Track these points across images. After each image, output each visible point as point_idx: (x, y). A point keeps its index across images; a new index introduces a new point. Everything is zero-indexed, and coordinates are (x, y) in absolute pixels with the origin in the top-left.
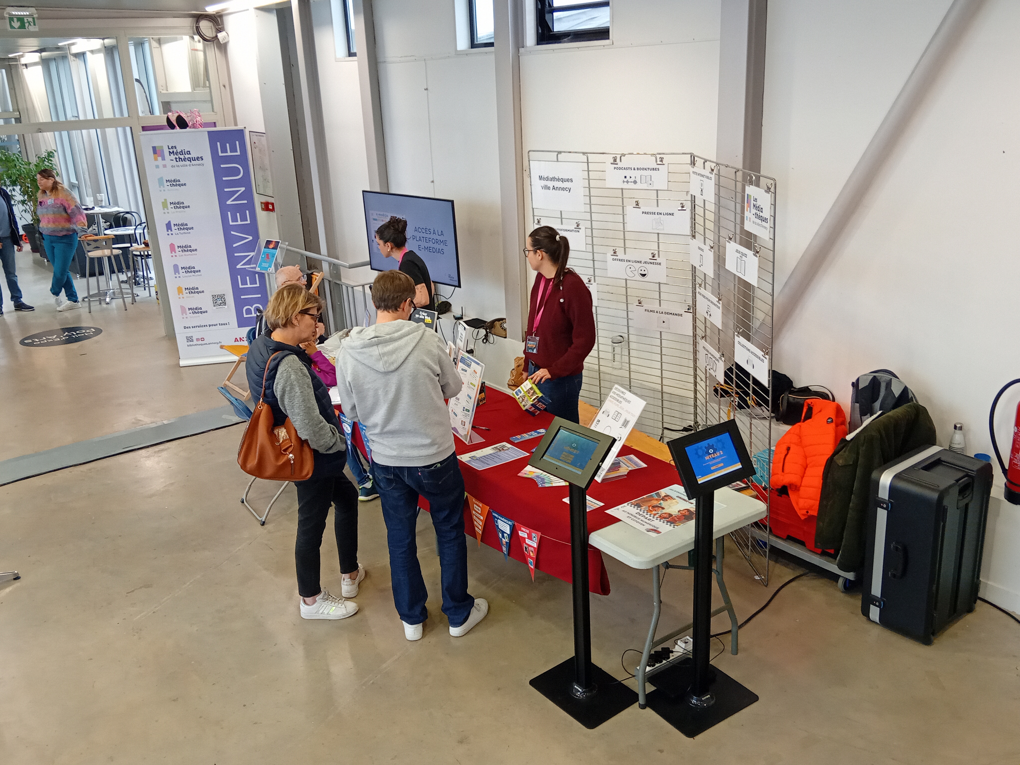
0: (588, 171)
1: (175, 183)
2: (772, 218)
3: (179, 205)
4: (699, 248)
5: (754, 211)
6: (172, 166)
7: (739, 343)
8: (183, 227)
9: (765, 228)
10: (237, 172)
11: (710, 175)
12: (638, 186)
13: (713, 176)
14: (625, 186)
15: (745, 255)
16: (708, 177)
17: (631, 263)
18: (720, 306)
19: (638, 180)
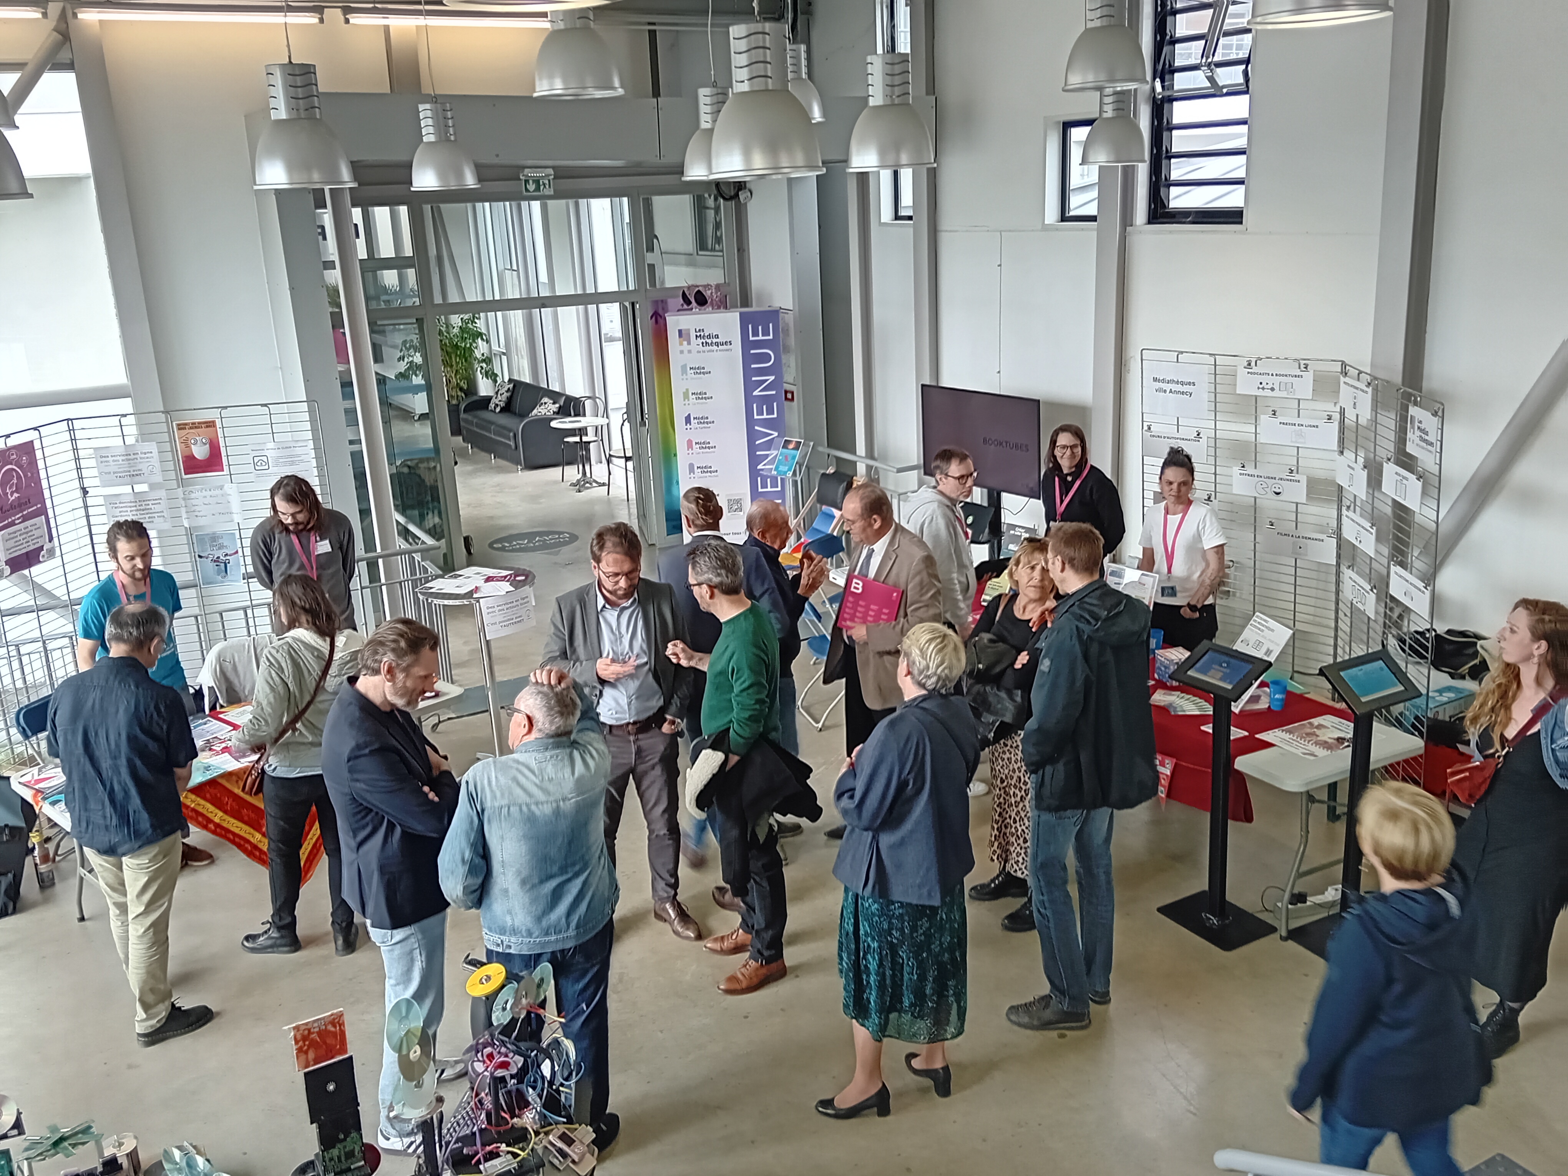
0: (1215, 374)
1: (699, 371)
2: (1439, 443)
3: (701, 396)
4: (1349, 466)
5: (1418, 433)
6: (699, 352)
7: (1396, 573)
8: (703, 420)
9: (1430, 452)
10: (767, 357)
11: (1365, 389)
12: (1276, 393)
13: (1370, 390)
14: (1260, 393)
15: (1407, 479)
16: (1363, 391)
17: (1262, 479)
18: (1373, 531)
19: (1276, 387)
